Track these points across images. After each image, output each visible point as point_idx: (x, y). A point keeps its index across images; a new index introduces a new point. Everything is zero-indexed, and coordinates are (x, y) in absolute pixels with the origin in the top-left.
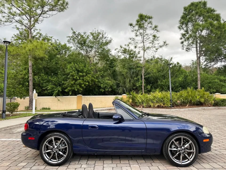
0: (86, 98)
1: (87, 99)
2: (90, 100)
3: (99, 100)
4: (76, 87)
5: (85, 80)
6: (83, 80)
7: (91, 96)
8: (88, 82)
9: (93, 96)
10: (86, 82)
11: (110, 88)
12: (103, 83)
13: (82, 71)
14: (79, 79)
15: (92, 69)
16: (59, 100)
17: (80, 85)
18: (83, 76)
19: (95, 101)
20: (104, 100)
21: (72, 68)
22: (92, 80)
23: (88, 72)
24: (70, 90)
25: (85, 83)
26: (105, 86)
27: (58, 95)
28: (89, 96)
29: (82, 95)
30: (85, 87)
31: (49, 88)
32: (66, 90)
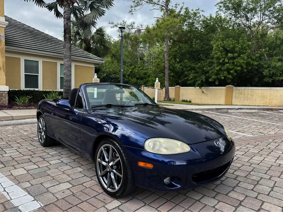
0: (239, 91)
1: (240, 92)
2: (244, 94)
3: (260, 95)
4: (223, 74)
5: (235, 64)
6: (233, 63)
7: (247, 88)
8: (241, 66)
9: (250, 88)
10: (238, 66)
11: (280, 74)
12: (268, 67)
13: (232, 51)
14: (228, 63)
15: (248, 46)
16: (203, 92)
17: (228, 70)
18: (234, 58)
19: (253, 96)
20: (268, 95)
21: (219, 48)
22: (248, 64)
23: (241, 50)
24: (215, 80)
25: (236, 68)
26: (271, 72)
27: (201, 85)
28: (243, 88)
29: (232, 86)
30: (235, 74)
31: (191, 77)
32: (210, 80)
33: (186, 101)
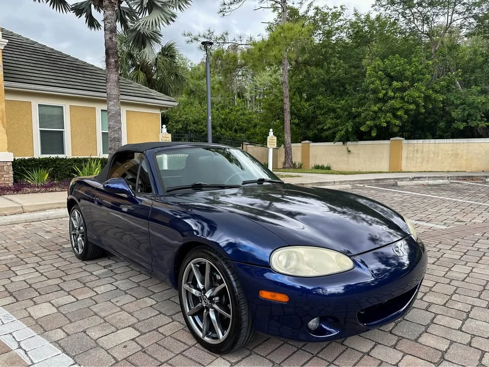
0: (415, 146)
1: (416, 148)
2: (422, 152)
3: (450, 152)
4: (384, 118)
5: (406, 100)
6: (402, 98)
7: (427, 141)
8: (415, 102)
9: (432, 141)
10: (411, 103)
11: (482, 117)
12: (462, 104)
13: (400, 77)
14: (393, 98)
15: (427, 67)
17: (394, 111)
18: (403, 89)
19: (438, 154)
20: (465, 152)
21: (377, 73)
22: (427, 98)
23: (415, 76)
24: (371, 128)
25: (406, 106)
26: (466, 113)
27: (345, 139)
28: (421, 141)
29: (402, 139)
30: (406, 117)
31: (328, 125)
32: (363, 129)
33: (322, 168)
